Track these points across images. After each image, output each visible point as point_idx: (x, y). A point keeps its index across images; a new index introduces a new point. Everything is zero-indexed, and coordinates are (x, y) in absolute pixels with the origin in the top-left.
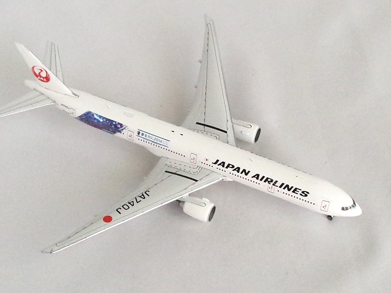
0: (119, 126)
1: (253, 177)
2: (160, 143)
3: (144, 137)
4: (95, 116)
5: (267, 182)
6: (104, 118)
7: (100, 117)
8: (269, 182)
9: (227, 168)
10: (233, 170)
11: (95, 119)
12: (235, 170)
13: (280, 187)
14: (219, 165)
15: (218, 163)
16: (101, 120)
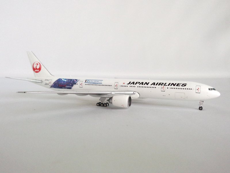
0: (75, 81)
1: (151, 85)
2: (98, 82)
3: (89, 82)
4: (63, 80)
5: (160, 85)
6: (67, 79)
7: (65, 79)
8: (161, 84)
9: (136, 84)
10: (140, 84)
11: (63, 81)
12: (141, 84)
13: (169, 85)
14: (131, 84)
15: (131, 83)
16: (66, 81)
